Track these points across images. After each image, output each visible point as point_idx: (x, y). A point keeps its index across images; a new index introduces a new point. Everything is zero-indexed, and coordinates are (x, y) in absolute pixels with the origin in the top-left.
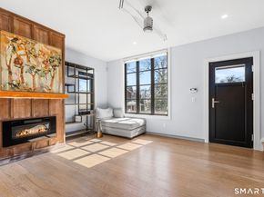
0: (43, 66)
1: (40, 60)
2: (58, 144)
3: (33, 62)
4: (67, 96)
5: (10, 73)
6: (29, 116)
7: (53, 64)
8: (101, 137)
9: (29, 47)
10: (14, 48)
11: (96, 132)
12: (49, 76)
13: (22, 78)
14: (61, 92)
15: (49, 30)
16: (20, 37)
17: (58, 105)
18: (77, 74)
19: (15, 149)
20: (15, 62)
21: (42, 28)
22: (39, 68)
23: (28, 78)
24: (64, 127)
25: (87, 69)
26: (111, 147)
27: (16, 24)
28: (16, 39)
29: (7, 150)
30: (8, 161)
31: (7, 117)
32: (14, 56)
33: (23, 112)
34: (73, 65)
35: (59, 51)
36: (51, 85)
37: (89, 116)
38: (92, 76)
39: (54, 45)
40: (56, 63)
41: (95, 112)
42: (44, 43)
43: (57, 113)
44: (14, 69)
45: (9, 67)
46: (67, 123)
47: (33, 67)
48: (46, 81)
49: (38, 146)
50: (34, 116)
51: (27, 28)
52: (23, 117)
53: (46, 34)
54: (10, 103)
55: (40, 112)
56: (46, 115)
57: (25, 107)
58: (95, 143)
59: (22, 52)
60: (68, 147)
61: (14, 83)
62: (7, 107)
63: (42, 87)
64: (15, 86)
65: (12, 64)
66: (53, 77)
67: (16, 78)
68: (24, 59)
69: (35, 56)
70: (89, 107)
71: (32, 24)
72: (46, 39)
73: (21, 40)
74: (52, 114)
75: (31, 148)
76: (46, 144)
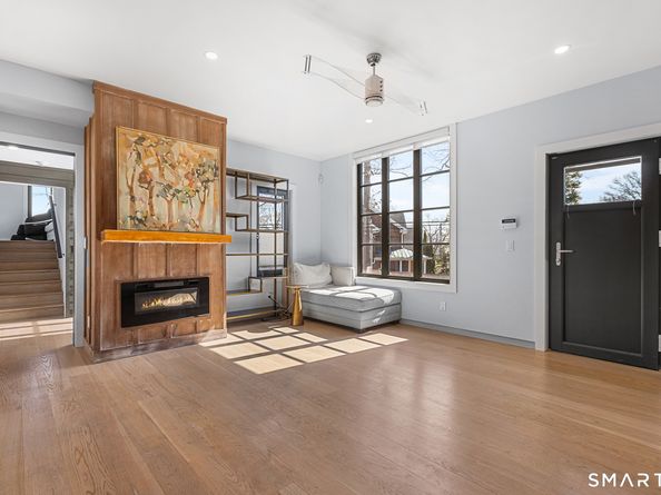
0: (187, 182)
1: (181, 172)
2: (211, 331)
3: (169, 177)
4: (229, 239)
5: (133, 198)
6: (162, 275)
7: (203, 178)
8: (301, 323)
9: (162, 149)
10: (139, 154)
11: (291, 314)
12: (196, 202)
13: (152, 207)
14: (218, 230)
15: (198, 114)
16: (148, 135)
17: (212, 255)
18: (254, 193)
19: (140, 332)
20: (140, 180)
21: (186, 111)
22: (179, 187)
23: (161, 206)
24: (223, 299)
25: (275, 182)
26: (313, 344)
27: (143, 111)
28: (142, 139)
29: (128, 332)
30: (128, 352)
31: (127, 277)
32: (140, 169)
33: (153, 267)
34: (245, 175)
35: (215, 151)
36: (200, 218)
37: (279, 279)
38: (286, 193)
39: (206, 142)
40: (209, 175)
41: (290, 272)
42: (188, 139)
43: (210, 271)
44: (139, 191)
45: (131, 189)
46: (230, 293)
47: (170, 187)
48: (191, 211)
49: (177, 331)
50: (171, 275)
51: (160, 117)
52: (153, 276)
53: (191, 121)
54: (133, 250)
55: (181, 269)
56: (192, 274)
57: (157, 259)
58: (284, 334)
59: (152, 161)
60: (230, 338)
61: (139, 216)
62: (129, 256)
63: (183, 222)
64: (140, 221)
65: (136, 183)
66: (203, 203)
67: (141, 207)
68: (155, 171)
69: (173, 166)
70: (280, 260)
71: (167, 107)
72: (192, 132)
73: (151, 138)
74: (201, 273)
75: (165, 334)
76: (191, 328)
